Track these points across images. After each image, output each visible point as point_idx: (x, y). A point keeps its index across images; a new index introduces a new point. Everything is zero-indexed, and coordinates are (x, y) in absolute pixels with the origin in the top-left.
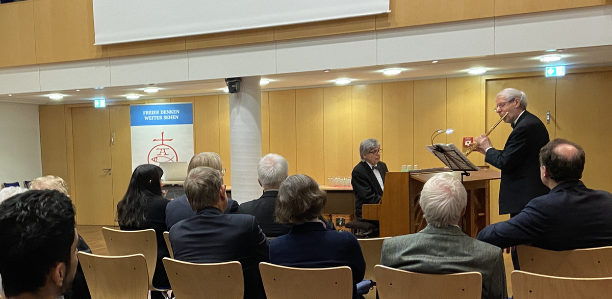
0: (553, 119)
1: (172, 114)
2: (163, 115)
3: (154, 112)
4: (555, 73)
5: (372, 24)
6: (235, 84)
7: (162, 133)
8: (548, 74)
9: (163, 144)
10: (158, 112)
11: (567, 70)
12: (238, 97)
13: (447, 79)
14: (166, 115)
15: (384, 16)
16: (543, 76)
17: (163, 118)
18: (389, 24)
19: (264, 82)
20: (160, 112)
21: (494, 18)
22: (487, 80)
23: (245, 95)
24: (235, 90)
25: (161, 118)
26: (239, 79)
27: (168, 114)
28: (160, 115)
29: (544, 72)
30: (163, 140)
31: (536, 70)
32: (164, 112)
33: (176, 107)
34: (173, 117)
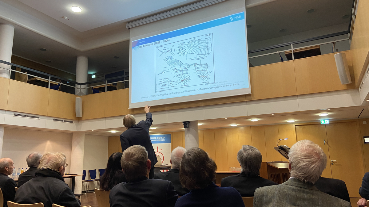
0: (326, 142)
1: (162, 139)
2: (158, 139)
3: (154, 138)
4: (325, 122)
5: (244, 99)
6: (187, 124)
7: (158, 147)
8: (322, 123)
9: (158, 152)
10: (156, 138)
11: (330, 121)
12: (188, 130)
13: (278, 125)
14: (159, 139)
15: (249, 95)
16: (320, 124)
17: (158, 140)
18: (252, 99)
19: (200, 124)
20: (157, 138)
21: (297, 96)
22: (295, 126)
23: (192, 129)
24: (187, 127)
25: (157, 140)
26: (189, 122)
27: (160, 139)
28: (157, 139)
29: (320, 122)
30: (158, 150)
31: (317, 121)
32: (159, 138)
33: (164, 136)
34: (162, 140)
